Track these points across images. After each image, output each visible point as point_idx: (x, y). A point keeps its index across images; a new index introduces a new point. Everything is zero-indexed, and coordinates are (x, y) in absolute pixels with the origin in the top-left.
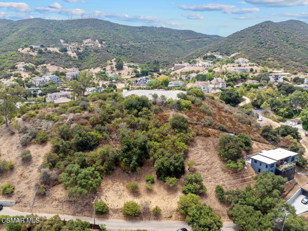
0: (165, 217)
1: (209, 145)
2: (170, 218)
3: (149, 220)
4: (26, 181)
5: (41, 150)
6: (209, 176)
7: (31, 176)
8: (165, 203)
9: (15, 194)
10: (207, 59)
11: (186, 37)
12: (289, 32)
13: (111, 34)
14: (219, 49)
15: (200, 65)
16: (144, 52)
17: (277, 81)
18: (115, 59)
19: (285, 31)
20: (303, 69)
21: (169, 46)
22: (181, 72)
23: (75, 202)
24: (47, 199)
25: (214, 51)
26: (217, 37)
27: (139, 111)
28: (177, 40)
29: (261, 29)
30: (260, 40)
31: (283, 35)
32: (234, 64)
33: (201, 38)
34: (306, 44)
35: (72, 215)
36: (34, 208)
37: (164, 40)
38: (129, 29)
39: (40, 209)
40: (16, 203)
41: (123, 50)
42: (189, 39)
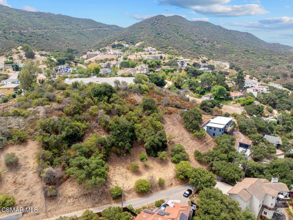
0: (168, 185)
1: (175, 120)
2: (171, 186)
3: (157, 191)
4: (25, 188)
5: (25, 151)
6: (184, 145)
7: (28, 181)
8: (163, 174)
9: (17, 205)
10: (115, 48)
11: (88, 25)
12: (178, 25)
13: (4, 18)
14: (124, 39)
15: (112, 53)
16: (48, 40)
17: (183, 66)
18: (21, 47)
19: (175, 25)
20: (195, 56)
21: (72, 34)
22: (96, 60)
23: (90, 194)
24: (59, 199)
25: (120, 41)
26: (116, 27)
27: (110, 97)
28: (79, 28)
29: (156, 21)
30: (157, 31)
31: (174, 28)
32: (144, 52)
33: (102, 28)
34: (191, 36)
35: (92, 207)
36: (48, 213)
37: (65, 27)
38: (23, 13)
39: (57, 212)
40: (23, 214)
41: (23, 37)
42: (90, 28)
